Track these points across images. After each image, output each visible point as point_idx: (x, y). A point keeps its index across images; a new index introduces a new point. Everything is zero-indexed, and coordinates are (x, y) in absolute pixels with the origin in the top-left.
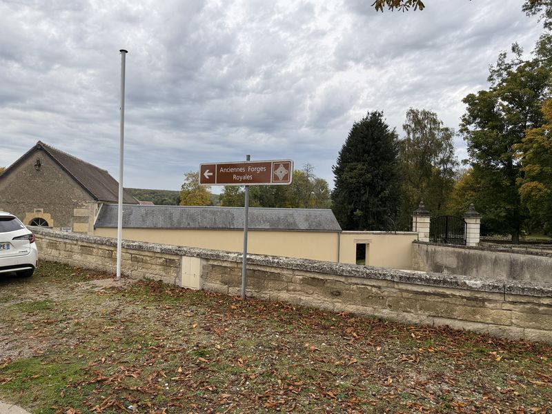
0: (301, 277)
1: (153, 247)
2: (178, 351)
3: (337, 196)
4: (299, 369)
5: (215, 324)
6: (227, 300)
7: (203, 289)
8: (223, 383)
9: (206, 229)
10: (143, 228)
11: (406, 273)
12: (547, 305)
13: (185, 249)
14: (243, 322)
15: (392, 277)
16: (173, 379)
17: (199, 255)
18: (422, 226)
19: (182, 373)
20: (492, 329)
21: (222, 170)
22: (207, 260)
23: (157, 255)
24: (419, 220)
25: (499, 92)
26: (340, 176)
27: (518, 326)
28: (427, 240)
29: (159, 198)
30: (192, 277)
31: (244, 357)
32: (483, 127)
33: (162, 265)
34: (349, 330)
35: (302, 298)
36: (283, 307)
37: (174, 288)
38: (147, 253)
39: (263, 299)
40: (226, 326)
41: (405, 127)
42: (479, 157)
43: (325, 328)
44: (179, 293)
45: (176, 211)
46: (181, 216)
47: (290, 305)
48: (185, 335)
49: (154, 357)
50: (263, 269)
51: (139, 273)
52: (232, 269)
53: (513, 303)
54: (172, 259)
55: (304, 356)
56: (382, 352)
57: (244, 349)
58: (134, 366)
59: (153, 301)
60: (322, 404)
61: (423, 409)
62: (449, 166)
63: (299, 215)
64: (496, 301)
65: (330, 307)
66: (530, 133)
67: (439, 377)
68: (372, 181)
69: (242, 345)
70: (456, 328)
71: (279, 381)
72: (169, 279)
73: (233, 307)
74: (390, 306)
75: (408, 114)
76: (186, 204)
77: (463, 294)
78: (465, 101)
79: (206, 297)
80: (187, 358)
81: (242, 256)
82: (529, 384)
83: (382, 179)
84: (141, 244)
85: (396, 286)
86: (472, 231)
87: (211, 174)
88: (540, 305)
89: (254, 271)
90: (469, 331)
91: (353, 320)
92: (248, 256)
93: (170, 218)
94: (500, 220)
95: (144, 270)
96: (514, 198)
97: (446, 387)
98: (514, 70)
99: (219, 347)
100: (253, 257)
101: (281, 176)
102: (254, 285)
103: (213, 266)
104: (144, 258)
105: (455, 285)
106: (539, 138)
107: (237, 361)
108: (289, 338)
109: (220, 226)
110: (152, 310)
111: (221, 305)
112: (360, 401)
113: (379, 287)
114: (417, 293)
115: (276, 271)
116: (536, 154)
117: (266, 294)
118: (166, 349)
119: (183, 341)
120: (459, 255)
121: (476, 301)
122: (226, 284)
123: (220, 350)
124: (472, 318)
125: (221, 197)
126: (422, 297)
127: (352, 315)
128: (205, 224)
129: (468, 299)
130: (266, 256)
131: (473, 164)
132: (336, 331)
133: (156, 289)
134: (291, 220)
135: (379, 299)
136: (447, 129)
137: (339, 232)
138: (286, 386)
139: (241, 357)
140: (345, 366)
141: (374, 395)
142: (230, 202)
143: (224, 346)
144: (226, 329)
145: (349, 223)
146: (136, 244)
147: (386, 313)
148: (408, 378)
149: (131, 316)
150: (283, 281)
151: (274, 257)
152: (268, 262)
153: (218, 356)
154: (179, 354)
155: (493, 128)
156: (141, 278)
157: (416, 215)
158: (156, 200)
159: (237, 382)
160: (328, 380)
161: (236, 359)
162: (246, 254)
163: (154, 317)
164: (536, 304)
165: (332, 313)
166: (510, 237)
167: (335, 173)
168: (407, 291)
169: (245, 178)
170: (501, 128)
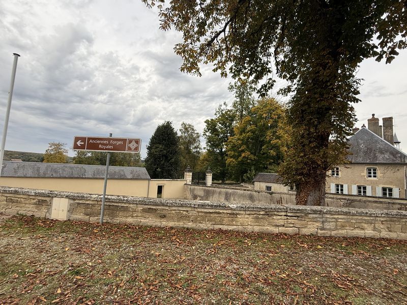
0: (142, 208)
1: (28, 192)
2: (55, 274)
3: (148, 161)
4: (152, 271)
5: (84, 245)
6: (90, 226)
7: (69, 220)
8: (99, 295)
9: (65, 178)
10: (15, 177)
11: (201, 203)
12: (263, 215)
13: (56, 193)
14: (105, 242)
15: (195, 205)
16: (54, 301)
17: (67, 197)
18: (188, 177)
19: (62, 294)
20: (240, 228)
21: (91, 141)
22: (74, 200)
23: (31, 197)
24: (187, 174)
25: (219, 120)
26: (150, 151)
27: (251, 225)
28: (190, 183)
29: (26, 157)
30: (61, 212)
31: (112, 269)
32: (212, 134)
33: (35, 204)
34: (174, 238)
35: (142, 220)
36: (130, 228)
37: (45, 220)
38: (21, 196)
39: (114, 223)
40: (92, 246)
41: (180, 130)
42: (210, 147)
43: (159, 239)
44: (50, 224)
45: (43, 166)
46: (47, 169)
47: (134, 226)
48: (60, 258)
49: (32, 284)
50: (116, 204)
51: (13, 210)
52: (93, 205)
53: (249, 214)
54: (44, 200)
55: (153, 260)
56: (197, 249)
57: (111, 262)
58: (11, 297)
59: (27, 233)
60: (175, 295)
61: (232, 284)
62: (198, 149)
63: (127, 170)
64: (242, 214)
65: (159, 224)
66: (230, 138)
67: (230, 260)
68: (166, 154)
69: (108, 260)
70: (224, 229)
71: (142, 284)
72: (40, 213)
73: (95, 231)
74: (192, 221)
75: (182, 125)
76: (48, 161)
77: (227, 212)
78: (205, 122)
79: (73, 225)
80: (64, 278)
81: (102, 196)
82: (268, 256)
83: (171, 154)
84: (17, 189)
85: (196, 210)
86: (209, 179)
87: (83, 143)
88: (259, 215)
89: (110, 206)
90: (230, 230)
91: (173, 231)
92: (106, 197)
93: (38, 170)
94: (218, 174)
95: (17, 208)
96: (224, 165)
97: (235, 266)
98: (224, 112)
99: (90, 264)
100: (109, 197)
101: (133, 148)
102: (109, 215)
103: (79, 204)
104: (19, 200)
105: (225, 207)
106: (233, 141)
107: (107, 273)
108: (140, 249)
109: (76, 176)
110: (27, 239)
111: (85, 231)
112: (196, 287)
113: (187, 211)
114: (206, 213)
115: (125, 206)
116: (232, 147)
117: (117, 220)
118: (43, 274)
119: (59, 263)
120: (204, 190)
121: (234, 215)
122: (87, 215)
123: (91, 266)
124: (231, 224)
125: (74, 158)
126: (208, 215)
127: (172, 228)
128: (64, 175)
129: (230, 214)
130: (118, 196)
131: (208, 150)
132: (166, 240)
133: (29, 222)
134: (122, 173)
135: (187, 218)
136: (198, 133)
137: (149, 180)
138: (148, 287)
139: (110, 270)
140: (179, 263)
141: (203, 281)
142: (80, 162)
143: (94, 263)
144: (94, 249)
145: (154, 175)
146: (12, 189)
147: (190, 225)
148: (215, 264)
149: (6, 248)
150: (130, 211)
151: (124, 197)
152: (120, 200)
153: (91, 272)
154: (57, 276)
155: (216, 135)
156: (15, 214)
157: (186, 172)
158: (24, 158)
159: (110, 292)
160: (173, 276)
161: (106, 272)
162: (105, 195)
163: (29, 246)
164: (258, 214)
165: (160, 228)
166: (220, 182)
167: (147, 149)
168: (202, 212)
169: (107, 147)
170: (219, 136)
